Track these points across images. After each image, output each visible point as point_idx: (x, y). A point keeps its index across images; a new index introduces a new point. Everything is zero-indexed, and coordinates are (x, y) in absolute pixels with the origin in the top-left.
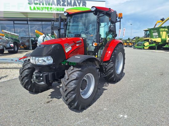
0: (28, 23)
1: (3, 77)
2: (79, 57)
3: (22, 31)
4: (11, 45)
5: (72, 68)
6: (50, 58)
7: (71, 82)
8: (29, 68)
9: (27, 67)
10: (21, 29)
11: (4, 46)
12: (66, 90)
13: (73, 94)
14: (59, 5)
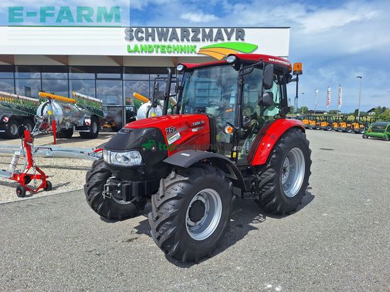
0: (122, 76)
1: (61, 185)
2: (189, 155)
3: (113, 91)
4: (86, 121)
5: (172, 175)
6: (136, 153)
7: (167, 204)
8: (102, 171)
9: (99, 168)
10: (111, 87)
11: (73, 124)
12: (157, 218)
13: (171, 226)
14: (185, 39)
